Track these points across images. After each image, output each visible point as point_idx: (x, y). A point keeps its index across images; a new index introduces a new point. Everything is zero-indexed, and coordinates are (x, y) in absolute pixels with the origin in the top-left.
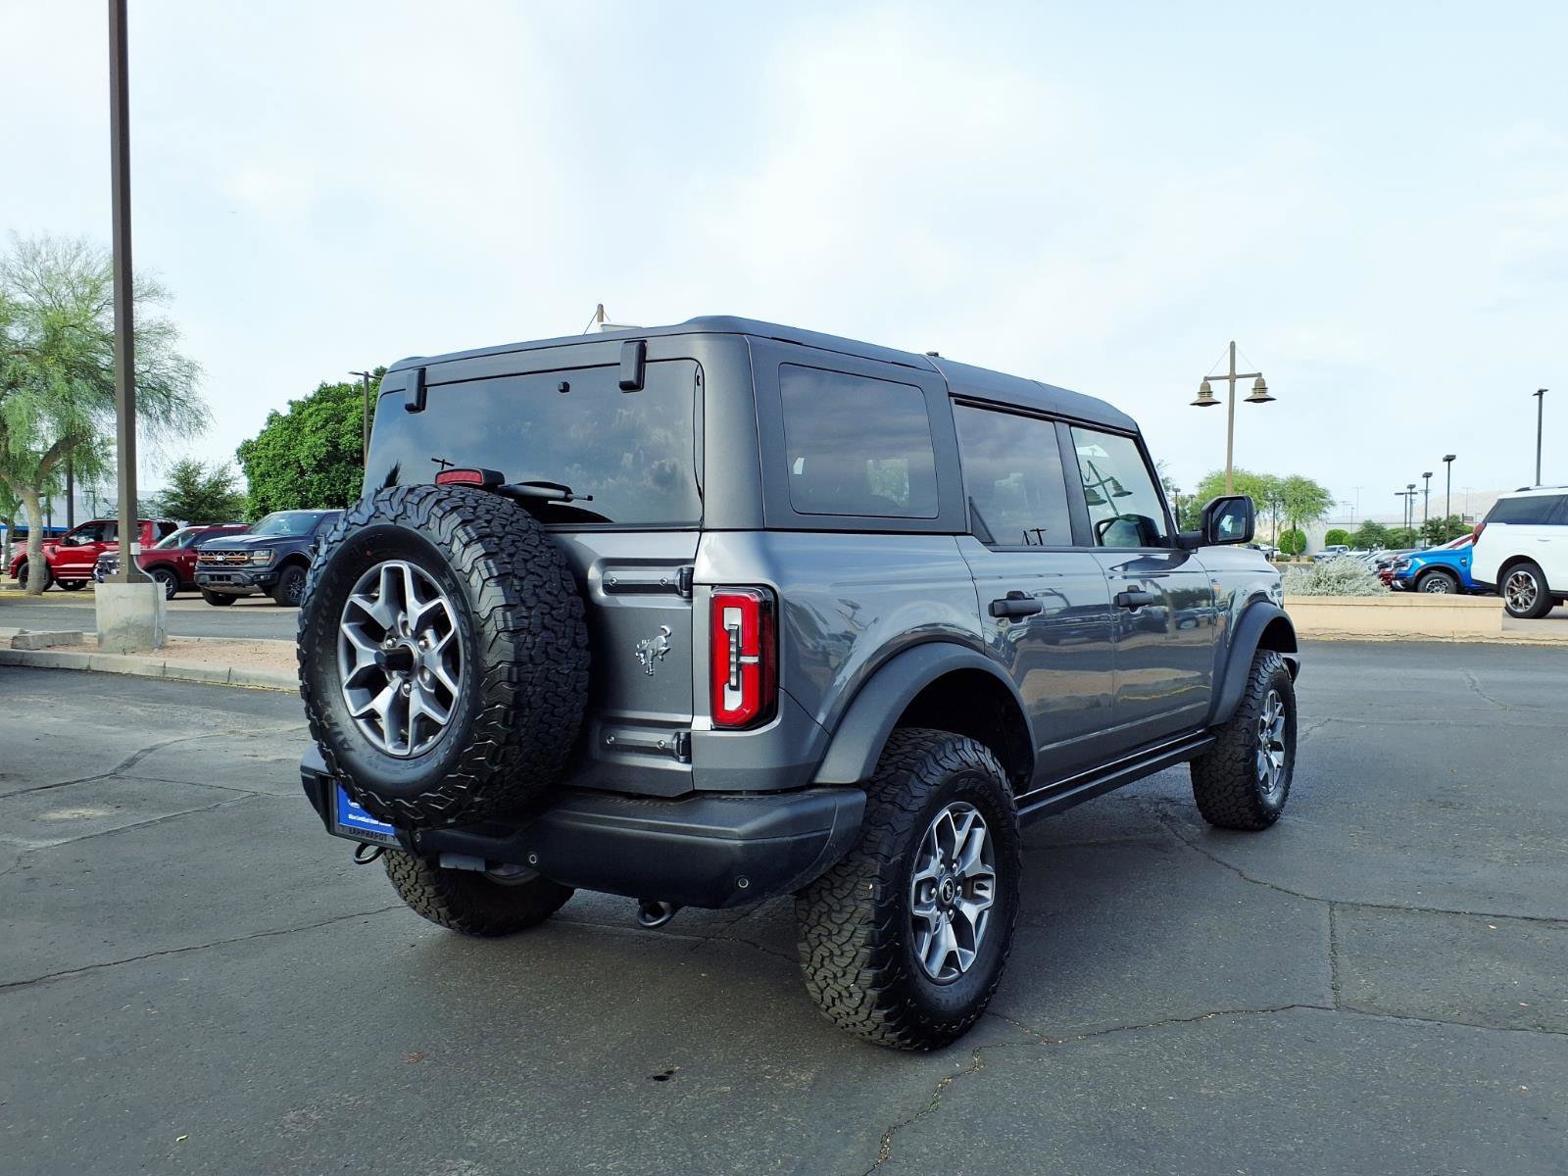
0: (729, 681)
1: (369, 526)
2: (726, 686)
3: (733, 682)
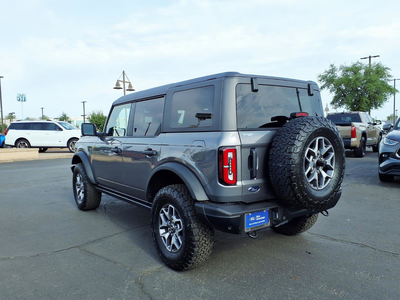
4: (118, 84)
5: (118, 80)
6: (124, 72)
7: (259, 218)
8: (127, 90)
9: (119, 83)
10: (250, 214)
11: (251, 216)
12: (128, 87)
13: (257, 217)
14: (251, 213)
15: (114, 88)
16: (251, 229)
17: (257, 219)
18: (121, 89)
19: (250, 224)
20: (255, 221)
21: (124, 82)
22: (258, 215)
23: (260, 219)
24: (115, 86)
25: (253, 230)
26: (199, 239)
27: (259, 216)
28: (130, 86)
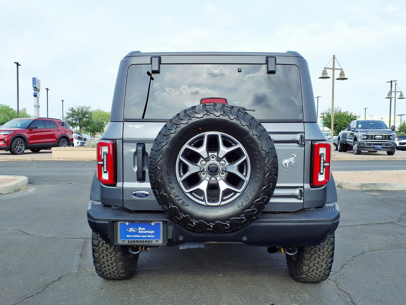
0: (320, 172)
1: (203, 118)
2: (319, 173)
3: (322, 172)
4: (324, 72)
5: (325, 68)
6: (334, 56)
7: (143, 230)
8: (338, 79)
9: (326, 71)
10: (127, 224)
11: (130, 226)
12: (339, 75)
13: (140, 228)
14: (128, 221)
15: (319, 78)
16: (129, 242)
17: (139, 232)
18: (328, 79)
19: (128, 236)
20: (137, 233)
21: (333, 69)
22: (142, 227)
23: (145, 232)
24: (321, 76)
25: (131, 243)
26: (98, 244)
27: (144, 229)
28: (342, 74)
